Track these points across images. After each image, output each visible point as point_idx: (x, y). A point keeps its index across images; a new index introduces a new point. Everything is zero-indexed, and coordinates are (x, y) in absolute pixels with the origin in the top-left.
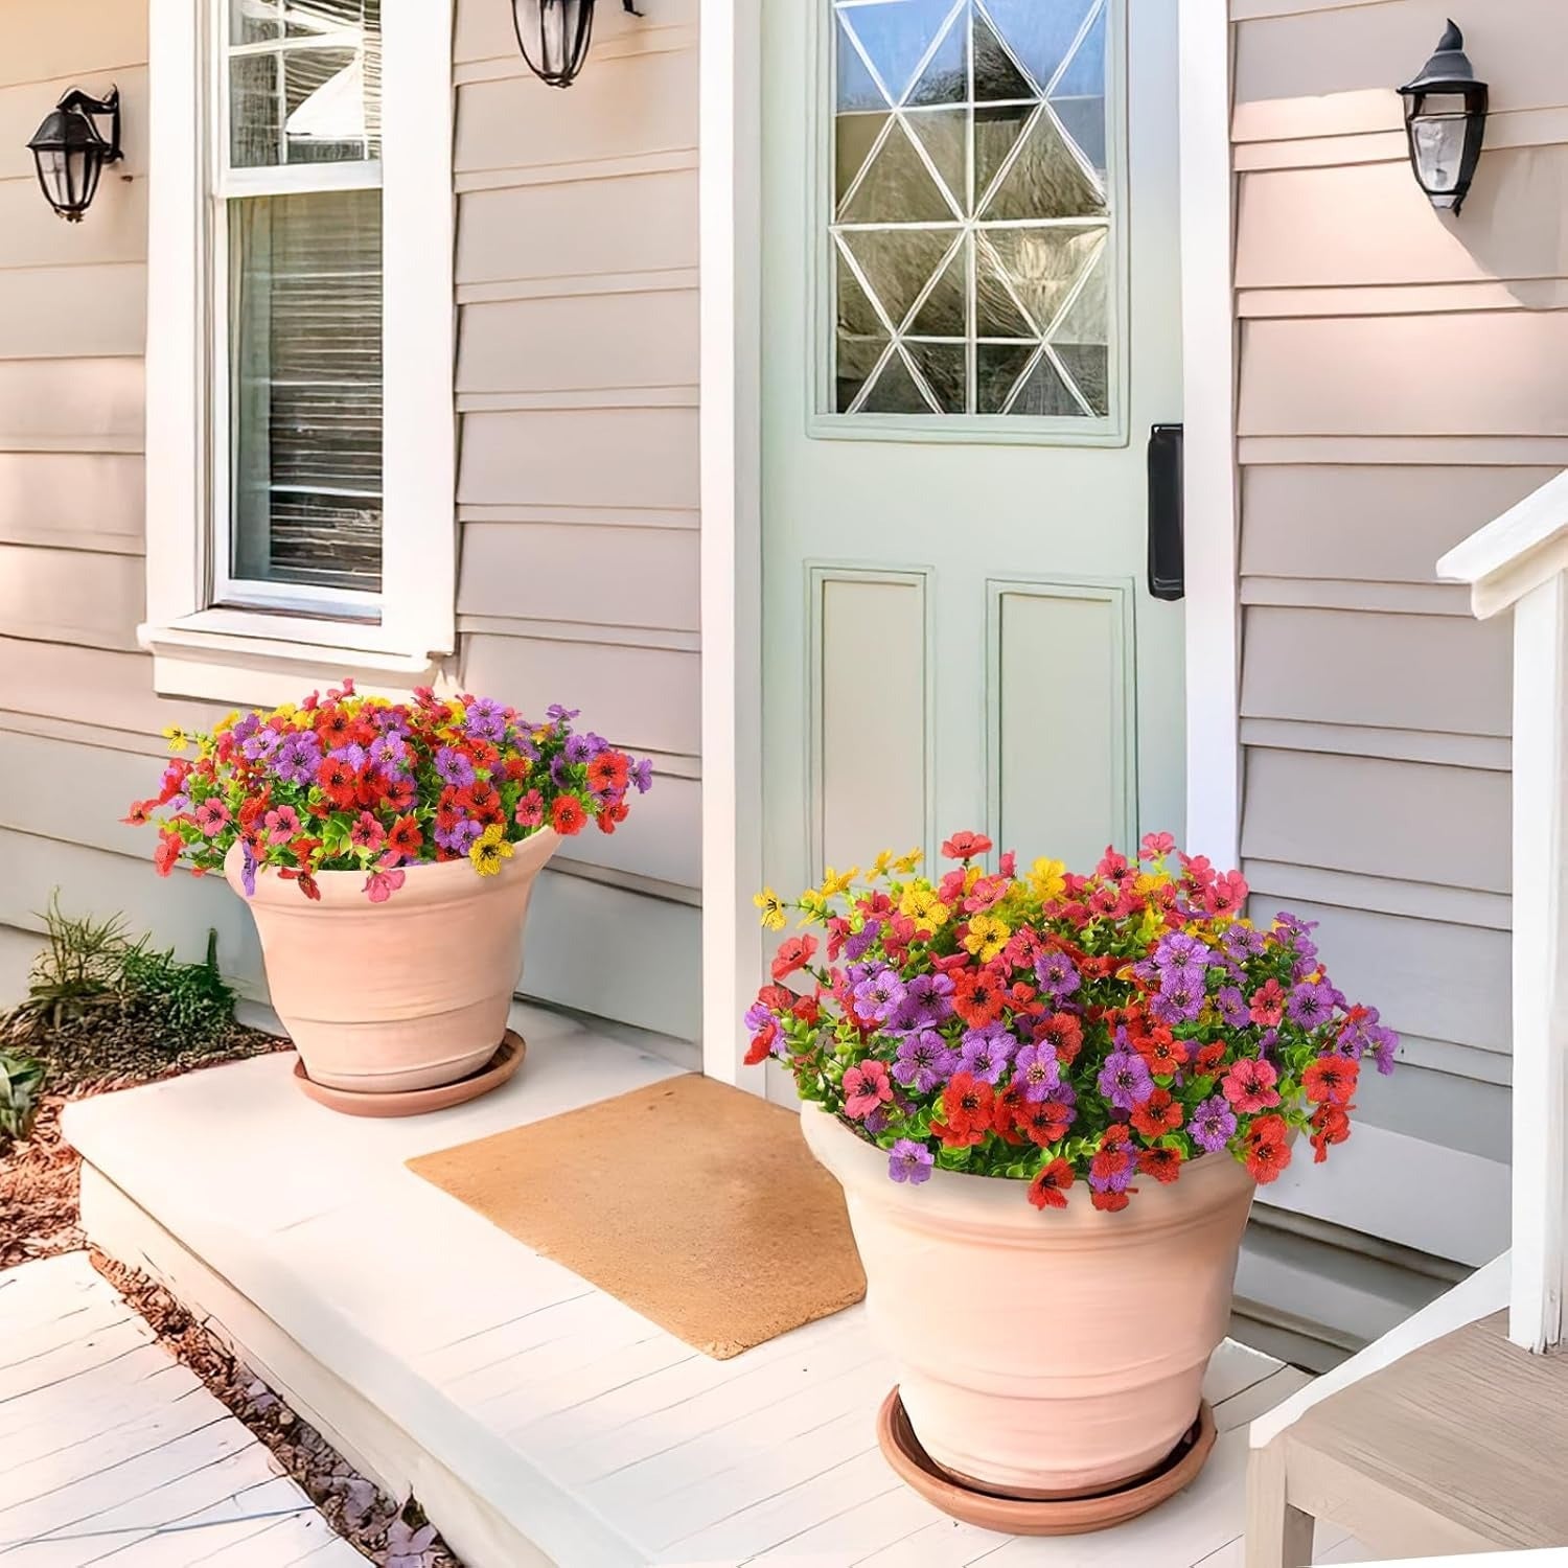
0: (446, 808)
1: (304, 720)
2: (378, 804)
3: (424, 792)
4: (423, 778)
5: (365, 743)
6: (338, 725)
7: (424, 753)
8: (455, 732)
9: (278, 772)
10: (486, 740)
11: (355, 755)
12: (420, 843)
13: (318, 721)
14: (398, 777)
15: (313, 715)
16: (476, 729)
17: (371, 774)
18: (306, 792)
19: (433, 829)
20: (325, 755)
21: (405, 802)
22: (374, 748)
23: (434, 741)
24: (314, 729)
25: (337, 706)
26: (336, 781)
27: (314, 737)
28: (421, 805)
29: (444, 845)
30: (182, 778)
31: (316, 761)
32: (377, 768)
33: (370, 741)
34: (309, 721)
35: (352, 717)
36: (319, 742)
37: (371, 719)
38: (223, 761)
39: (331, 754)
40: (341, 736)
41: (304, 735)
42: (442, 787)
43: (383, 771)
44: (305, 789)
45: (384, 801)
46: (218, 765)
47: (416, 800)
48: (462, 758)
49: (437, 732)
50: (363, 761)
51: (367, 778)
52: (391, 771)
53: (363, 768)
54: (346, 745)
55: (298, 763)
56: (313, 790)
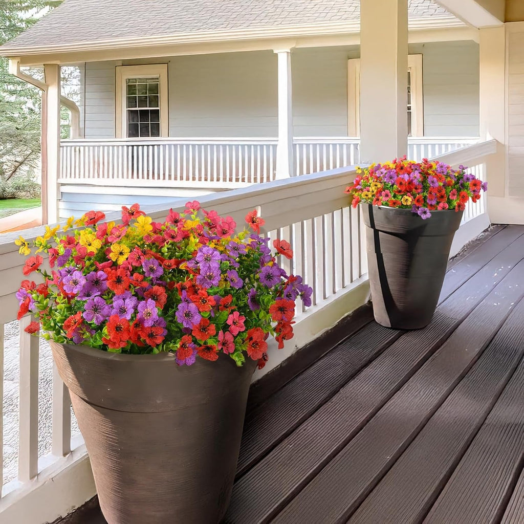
0: (430, 193)
1: (392, 166)
2: (412, 191)
3: (425, 188)
4: (424, 184)
5: (409, 174)
6: (402, 168)
7: (425, 177)
8: (433, 171)
9: (385, 181)
10: (442, 174)
11: (406, 177)
12: (423, 203)
13: (396, 166)
14: (418, 183)
15: (395, 165)
16: (439, 171)
17: (410, 182)
18: (393, 186)
19: (427, 199)
20: (398, 176)
21: (419, 191)
22: (411, 175)
23: (428, 174)
24: (395, 169)
25: (402, 163)
26: (401, 184)
27: (395, 171)
28: (424, 192)
29: (430, 203)
30: (360, 181)
31: (396, 178)
32: (412, 181)
33: (410, 173)
34: (394, 167)
35: (405, 166)
36: (396, 172)
37: (411, 167)
38: (371, 177)
39: (400, 176)
40: (403, 171)
41: (393, 170)
42: (429, 187)
43: (414, 182)
44: (392, 185)
45: (414, 190)
46: (369, 178)
47: (422, 190)
48: (435, 179)
49: (429, 171)
50: (408, 178)
51: (409, 183)
52: (415, 182)
53: (408, 180)
54: (404, 174)
55: (391, 178)
56: (395, 186)
